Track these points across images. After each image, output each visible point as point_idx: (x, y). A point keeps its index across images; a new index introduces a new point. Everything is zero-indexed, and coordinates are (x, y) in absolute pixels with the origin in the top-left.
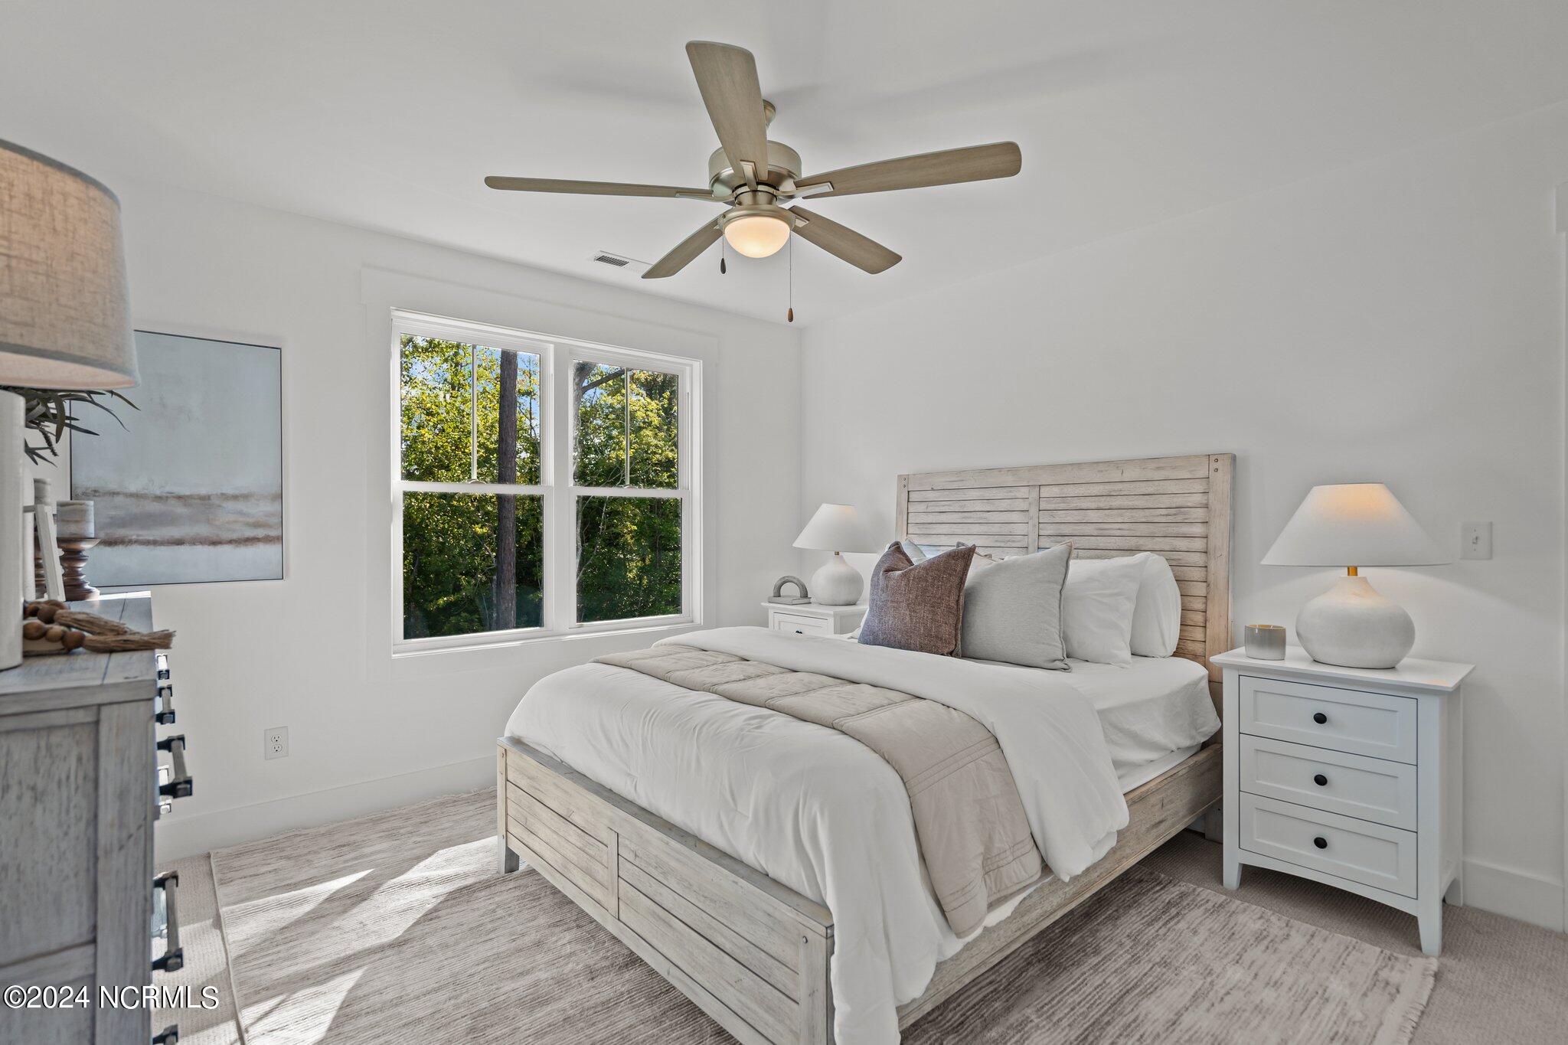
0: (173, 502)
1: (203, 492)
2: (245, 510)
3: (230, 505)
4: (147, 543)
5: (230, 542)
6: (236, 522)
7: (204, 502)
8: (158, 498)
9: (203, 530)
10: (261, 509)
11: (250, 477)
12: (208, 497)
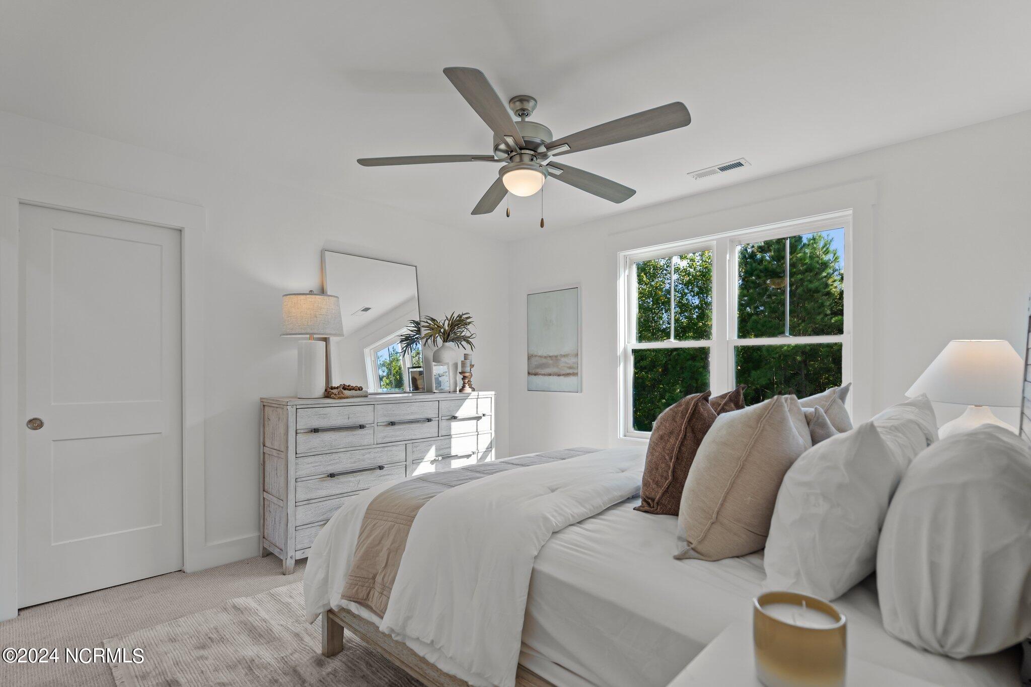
0: (548, 358)
1: (556, 354)
2: (567, 361)
3: (563, 359)
4: (544, 375)
5: (563, 375)
6: (564, 366)
7: (555, 358)
8: (545, 357)
9: (555, 370)
10: (571, 361)
11: (567, 348)
12: (556, 357)
